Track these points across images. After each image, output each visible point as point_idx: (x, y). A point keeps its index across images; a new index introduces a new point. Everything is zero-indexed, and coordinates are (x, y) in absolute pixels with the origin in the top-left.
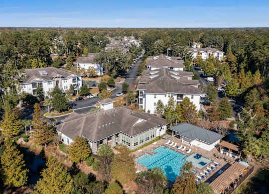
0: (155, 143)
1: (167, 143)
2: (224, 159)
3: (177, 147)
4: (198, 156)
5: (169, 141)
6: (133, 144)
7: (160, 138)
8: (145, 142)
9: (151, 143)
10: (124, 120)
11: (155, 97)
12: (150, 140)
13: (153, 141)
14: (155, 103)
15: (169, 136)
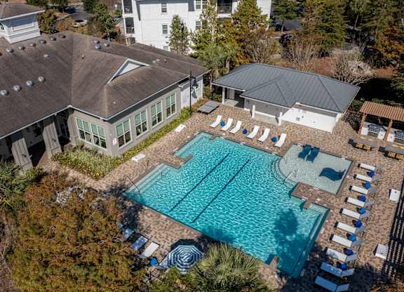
0: (180, 128)
1: (214, 125)
2: (381, 150)
3: (245, 132)
4: (309, 153)
5: (219, 118)
6: (115, 142)
7: (190, 111)
8: (151, 129)
9: (169, 128)
10: (78, 71)
11: (164, 11)
12: (166, 120)
13: (175, 123)
14: (165, 27)
15: (215, 104)
